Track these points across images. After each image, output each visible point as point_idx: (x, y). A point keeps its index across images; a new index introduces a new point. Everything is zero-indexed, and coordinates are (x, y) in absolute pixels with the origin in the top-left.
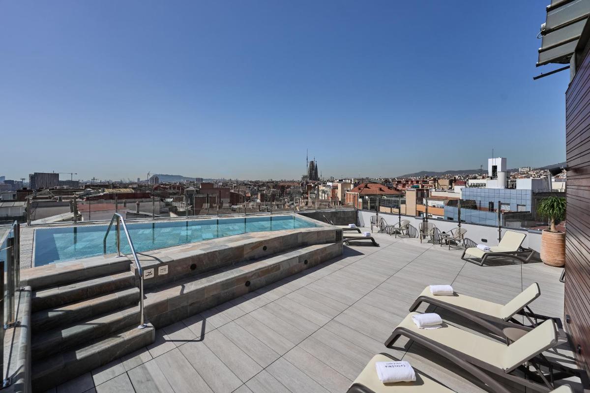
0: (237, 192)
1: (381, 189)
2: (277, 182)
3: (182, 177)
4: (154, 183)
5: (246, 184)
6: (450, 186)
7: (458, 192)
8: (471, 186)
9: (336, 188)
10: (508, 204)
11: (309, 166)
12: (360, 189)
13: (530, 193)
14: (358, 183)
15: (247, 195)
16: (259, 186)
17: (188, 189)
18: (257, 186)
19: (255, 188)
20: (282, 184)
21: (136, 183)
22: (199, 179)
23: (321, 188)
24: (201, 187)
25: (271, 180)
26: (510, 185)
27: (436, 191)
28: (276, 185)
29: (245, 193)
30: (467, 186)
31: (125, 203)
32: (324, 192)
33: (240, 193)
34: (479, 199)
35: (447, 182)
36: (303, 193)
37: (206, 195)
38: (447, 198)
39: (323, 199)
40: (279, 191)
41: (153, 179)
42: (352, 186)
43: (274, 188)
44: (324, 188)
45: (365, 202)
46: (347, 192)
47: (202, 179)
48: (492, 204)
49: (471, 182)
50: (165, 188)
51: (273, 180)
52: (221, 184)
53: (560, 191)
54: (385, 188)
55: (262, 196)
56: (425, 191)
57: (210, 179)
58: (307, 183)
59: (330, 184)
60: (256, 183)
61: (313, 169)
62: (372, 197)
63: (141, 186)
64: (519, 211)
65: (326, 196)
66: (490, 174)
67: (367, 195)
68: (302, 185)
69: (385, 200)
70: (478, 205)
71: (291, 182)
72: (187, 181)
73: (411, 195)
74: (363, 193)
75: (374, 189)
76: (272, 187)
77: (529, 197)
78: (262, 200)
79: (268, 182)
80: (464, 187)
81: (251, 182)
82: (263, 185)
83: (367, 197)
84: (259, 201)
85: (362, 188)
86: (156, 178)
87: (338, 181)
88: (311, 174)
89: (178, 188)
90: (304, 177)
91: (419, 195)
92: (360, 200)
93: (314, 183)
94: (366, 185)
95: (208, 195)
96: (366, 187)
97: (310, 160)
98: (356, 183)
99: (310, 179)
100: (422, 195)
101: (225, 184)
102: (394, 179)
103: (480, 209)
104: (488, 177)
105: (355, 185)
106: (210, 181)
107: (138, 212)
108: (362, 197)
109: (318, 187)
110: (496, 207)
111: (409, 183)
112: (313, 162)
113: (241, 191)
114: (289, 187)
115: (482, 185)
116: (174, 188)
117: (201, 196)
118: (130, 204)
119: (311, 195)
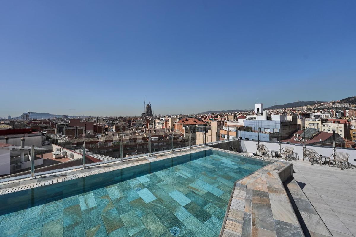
0: (98, 125)
1: (195, 122)
2: (125, 118)
3: (50, 114)
4: (25, 119)
5: (104, 120)
6: (234, 119)
7: (241, 122)
8: (249, 119)
9: (168, 121)
10: (269, 129)
11: (146, 107)
12: (183, 122)
13: (279, 122)
14: (182, 118)
15: (106, 127)
16: (113, 120)
17: (58, 124)
18: (112, 121)
19: (111, 122)
20: (129, 119)
21: (7, 120)
22: (65, 116)
23: (157, 121)
24: (70, 122)
25: (121, 116)
26: (269, 118)
27: (229, 122)
28: (125, 119)
29: (105, 125)
30: (247, 119)
31: (7, 139)
32: (159, 123)
33: (101, 125)
34: (253, 126)
35: (232, 117)
36: (144, 124)
37: (75, 128)
38: (236, 126)
39: (159, 128)
40: (127, 123)
41: (24, 116)
42: (178, 120)
43: (124, 121)
44: (159, 121)
45: (186, 130)
46: (176, 124)
47: (67, 116)
48: (260, 129)
49: (248, 117)
50: (37, 123)
51: (122, 116)
52: (85, 119)
53: (290, 121)
54: (197, 121)
55: (117, 127)
56: (222, 122)
57: (74, 116)
58: (146, 118)
59: (163, 118)
60: (110, 118)
61: (149, 109)
62: (191, 126)
63: (14, 122)
64: (274, 132)
65: (161, 126)
66: (256, 112)
67: (188, 125)
68: (143, 119)
69: (197, 128)
70: (253, 130)
71: (135, 117)
72: (55, 117)
73: (214, 125)
74: (185, 124)
75: (191, 122)
76: (122, 121)
77: (279, 125)
78: (117, 130)
79: (119, 118)
80: (245, 119)
81: (106, 118)
82: (116, 119)
83: (187, 126)
84: (114, 130)
85: (184, 121)
86: (27, 116)
87: (168, 116)
88: (147, 112)
89: (49, 123)
90: (143, 114)
91: (219, 124)
92: (184, 128)
93: (150, 118)
94: (187, 119)
95: (76, 127)
96: (187, 120)
97: (146, 104)
98: (180, 117)
99: (147, 115)
100: (221, 125)
101: (88, 119)
102: (196, 115)
103: (254, 131)
104: (255, 114)
105: (180, 119)
106: (74, 118)
107: (23, 147)
108: (184, 126)
109: (155, 121)
110: (263, 130)
111: (207, 117)
112: (148, 105)
113: (101, 124)
114: (134, 121)
115: (254, 119)
116: (45, 123)
117: (71, 129)
118: (12, 139)
119: (150, 125)
